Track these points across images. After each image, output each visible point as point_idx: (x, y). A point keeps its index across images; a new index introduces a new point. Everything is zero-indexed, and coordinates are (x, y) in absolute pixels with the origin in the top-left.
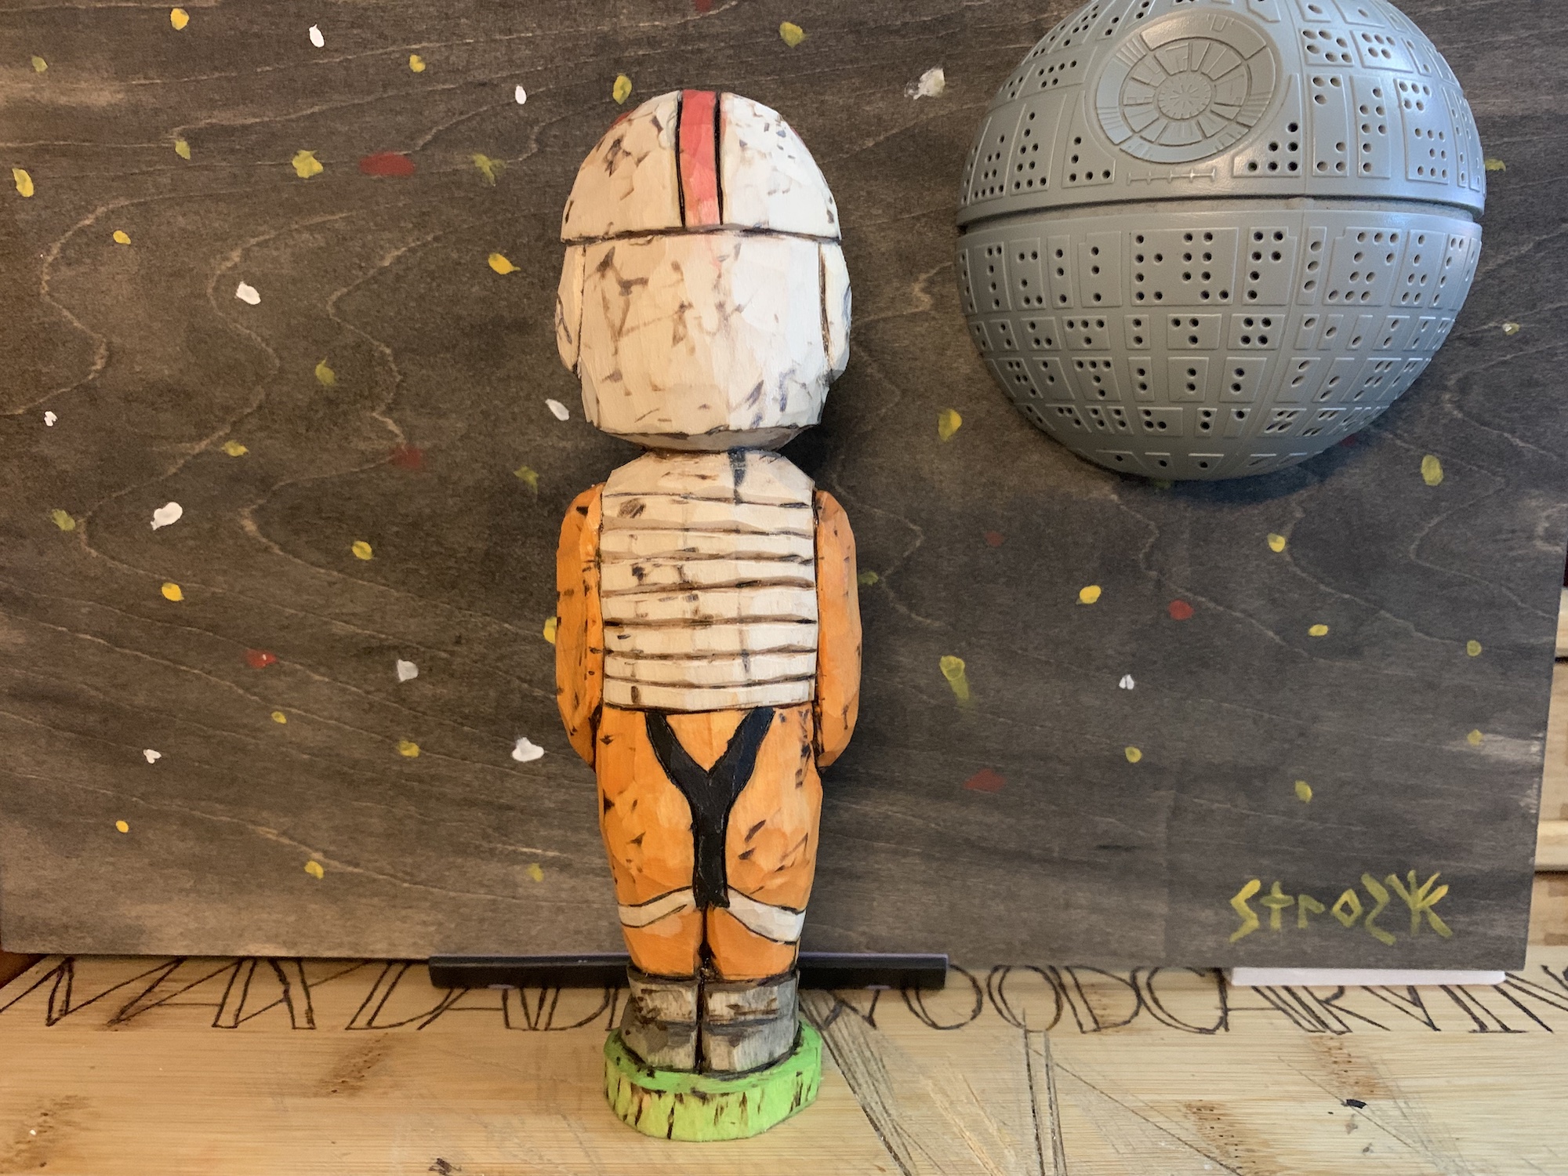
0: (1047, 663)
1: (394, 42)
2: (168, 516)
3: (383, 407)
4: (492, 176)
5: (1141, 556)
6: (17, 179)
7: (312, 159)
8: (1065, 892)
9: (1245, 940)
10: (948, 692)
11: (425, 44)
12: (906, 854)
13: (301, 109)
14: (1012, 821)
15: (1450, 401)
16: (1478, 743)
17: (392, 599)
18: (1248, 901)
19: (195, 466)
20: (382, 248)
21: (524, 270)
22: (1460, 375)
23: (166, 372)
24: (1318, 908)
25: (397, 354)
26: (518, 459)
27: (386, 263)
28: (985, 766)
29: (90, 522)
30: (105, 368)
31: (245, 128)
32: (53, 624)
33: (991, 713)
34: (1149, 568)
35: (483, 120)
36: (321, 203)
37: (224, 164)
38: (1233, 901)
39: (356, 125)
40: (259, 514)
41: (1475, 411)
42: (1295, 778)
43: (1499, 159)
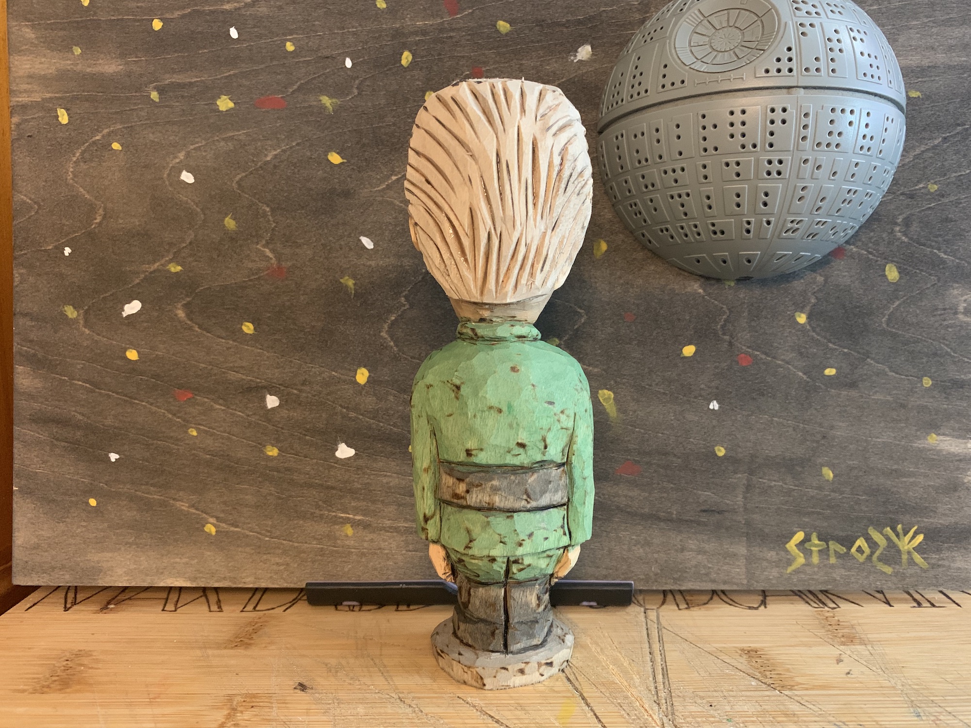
0: (664, 393)
1: (277, 36)
2: (132, 308)
3: (264, 242)
4: (331, 108)
5: (719, 327)
6: (59, 114)
7: (228, 101)
8: (681, 541)
9: (797, 571)
10: (604, 412)
11: (294, 36)
13: (224, 73)
14: (647, 494)
15: (900, 231)
16: (935, 442)
17: (265, 357)
18: (797, 546)
19: (150, 279)
20: (266, 150)
21: (349, 162)
22: (905, 215)
23: (137, 223)
24: (843, 550)
25: (273, 210)
26: (343, 273)
27: (268, 159)
28: (628, 460)
29: (86, 312)
30: (101, 222)
31: (191, 84)
32: (61, 375)
33: (631, 426)
34: (724, 334)
35: (327, 77)
36: (232, 125)
37: (177, 104)
38: (787, 546)
39: (254, 82)
40: (186, 306)
41: (915, 237)
42: (822, 465)
43: (917, 90)
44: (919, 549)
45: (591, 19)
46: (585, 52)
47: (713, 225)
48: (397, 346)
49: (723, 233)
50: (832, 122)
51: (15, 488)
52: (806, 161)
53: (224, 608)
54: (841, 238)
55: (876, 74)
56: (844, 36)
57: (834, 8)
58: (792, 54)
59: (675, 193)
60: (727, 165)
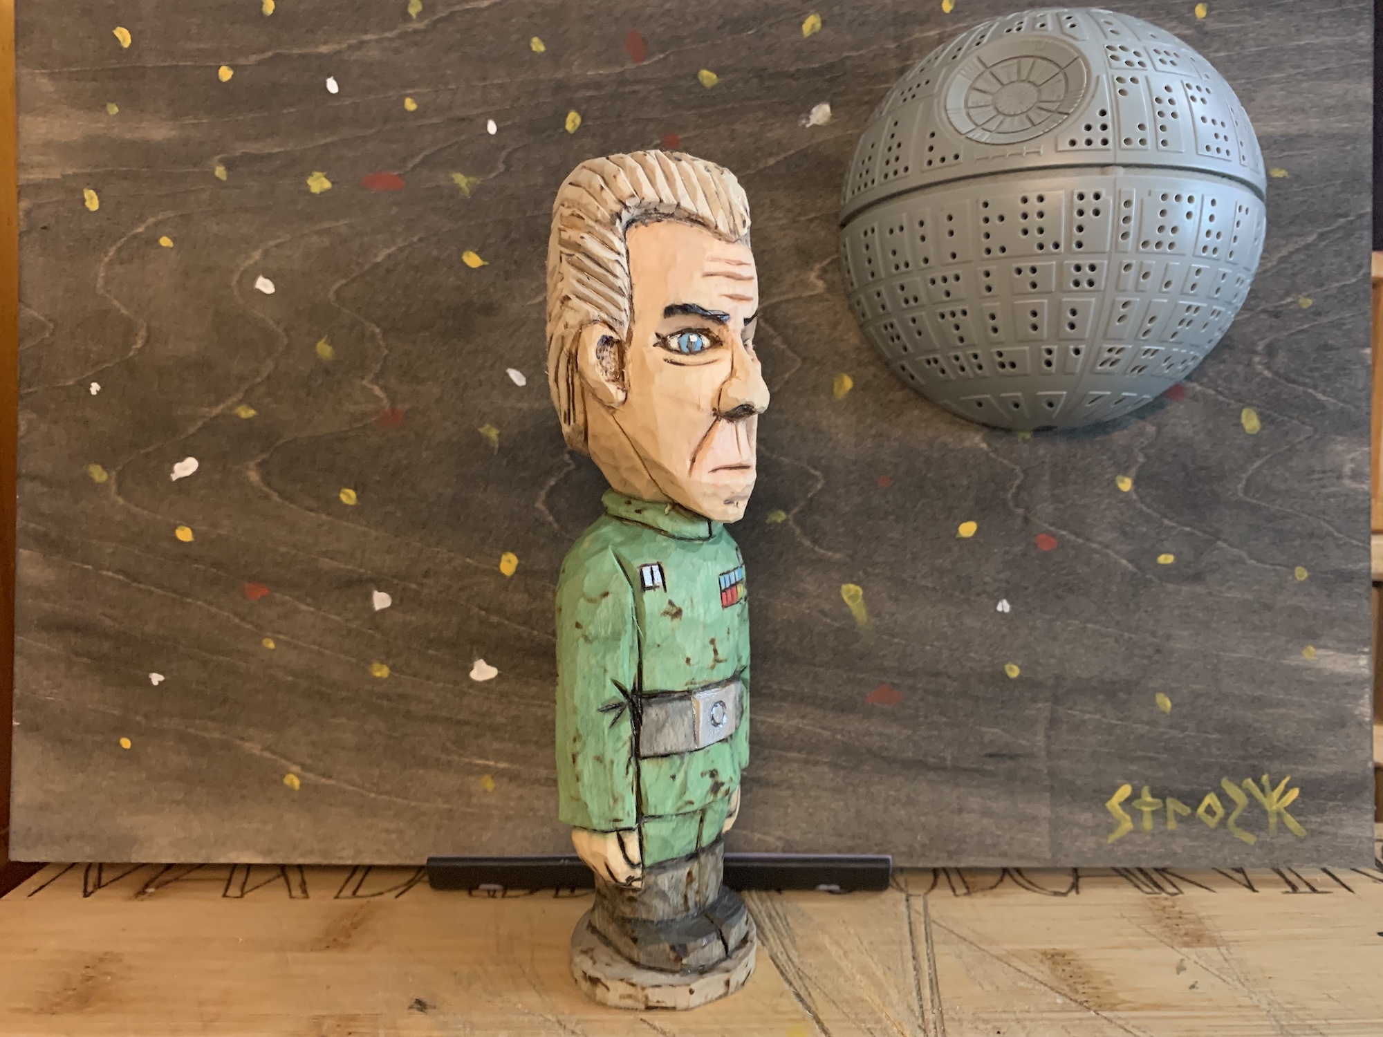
0: (934, 589)
1: (393, 89)
2: (186, 469)
3: (371, 376)
4: (467, 190)
5: (1009, 496)
6: (86, 197)
7: (324, 179)
8: (958, 798)
9: (1121, 841)
10: (849, 616)
11: (417, 90)
12: (816, 763)
13: (317, 140)
14: (910, 732)
15: (1260, 363)
16: (1313, 658)
17: (372, 538)
18: (1121, 804)
19: (211, 427)
20: (376, 247)
21: (491, 264)
22: (1267, 341)
23: (194, 349)
24: (1186, 811)
25: (385, 332)
26: (482, 419)
27: (379, 259)
28: (883, 683)
29: (120, 474)
30: (143, 347)
31: (271, 155)
32: (81, 562)
33: (888, 635)
34: (1017, 506)
35: (461, 147)
36: (329, 213)
37: (252, 183)
38: (1108, 805)
39: (360, 153)
40: (260, 465)
41: (1282, 371)
42: (1155, 691)
43: (1282, 168)
44: (1293, 809)
45: (830, 67)
46: (821, 113)
47: (1000, 354)
48: (558, 521)
49: (1013, 365)
50: (1163, 213)
51: (15, 723)
52: (1127, 267)
53: (311, 892)
54: (1179, 372)
55: (1224, 146)
56: (1179, 95)
57: (1163, 56)
58: (1108, 120)
59: (947, 310)
60: (1019, 271)
